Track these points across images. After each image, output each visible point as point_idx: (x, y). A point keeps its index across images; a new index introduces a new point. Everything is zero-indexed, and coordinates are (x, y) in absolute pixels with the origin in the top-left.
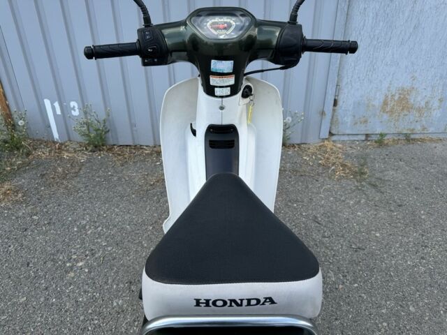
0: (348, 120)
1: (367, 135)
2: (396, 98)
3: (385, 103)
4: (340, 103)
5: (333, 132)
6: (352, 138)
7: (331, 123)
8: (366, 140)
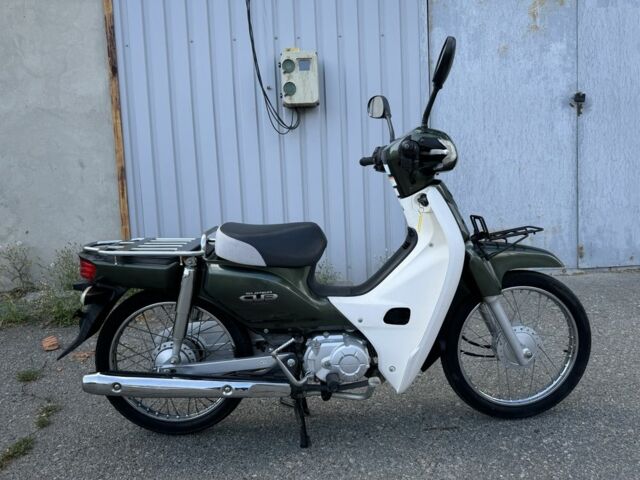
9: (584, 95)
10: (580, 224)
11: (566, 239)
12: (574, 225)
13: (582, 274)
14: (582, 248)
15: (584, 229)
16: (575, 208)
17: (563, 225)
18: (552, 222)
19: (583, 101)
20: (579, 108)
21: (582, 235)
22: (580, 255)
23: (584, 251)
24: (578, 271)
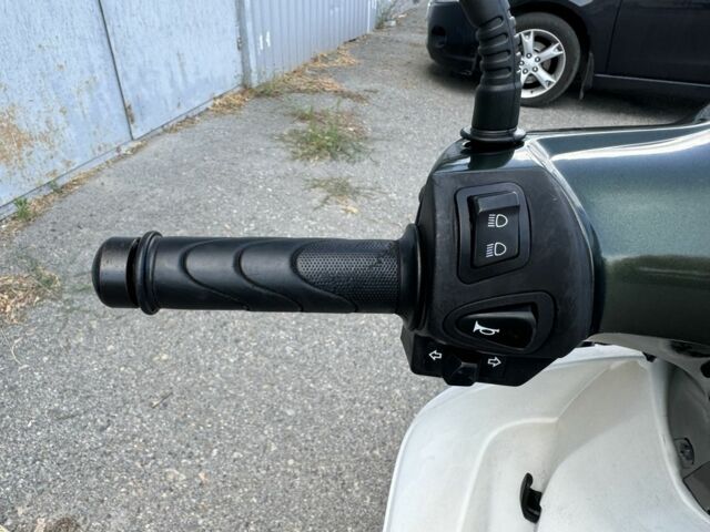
10: (119, 68)
11: (106, 96)
12: (111, 70)
13: (139, 147)
14: (129, 107)
15: (125, 74)
17: (97, 75)
18: (82, 72)
21: (125, 86)
22: (130, 118)
23: (134, 110)
24: (134, 145)
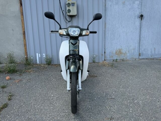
0: (108, 56)
1: (113, 60)
2: (118, 51)
3: (116, 52)
4: (106, 53)
5: (105, 59)
6: (110, 61)
7: (105, 57)
8: (113, 61)
9: (143, 15)
10: (140, 48)
16: (139, 44)
17: (136, 48)
18: (133, 47)
19: (143, 17)
20: (141, 18)
21: (140, 50)
23: (141, 54)
24: (139, 59)
